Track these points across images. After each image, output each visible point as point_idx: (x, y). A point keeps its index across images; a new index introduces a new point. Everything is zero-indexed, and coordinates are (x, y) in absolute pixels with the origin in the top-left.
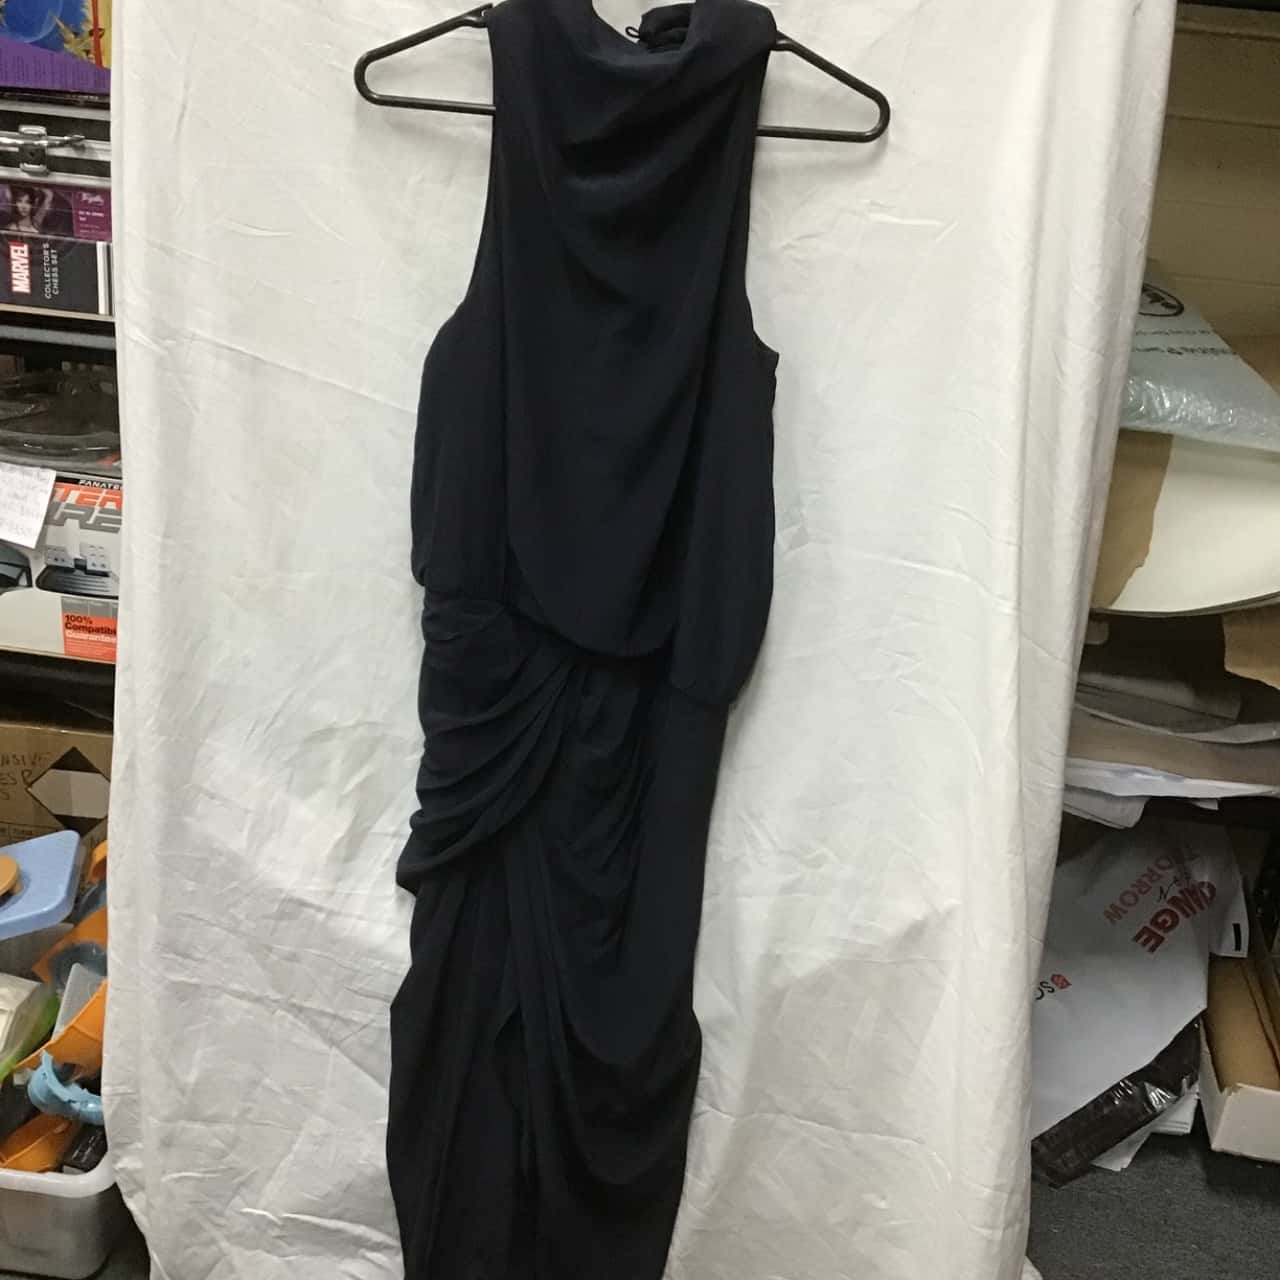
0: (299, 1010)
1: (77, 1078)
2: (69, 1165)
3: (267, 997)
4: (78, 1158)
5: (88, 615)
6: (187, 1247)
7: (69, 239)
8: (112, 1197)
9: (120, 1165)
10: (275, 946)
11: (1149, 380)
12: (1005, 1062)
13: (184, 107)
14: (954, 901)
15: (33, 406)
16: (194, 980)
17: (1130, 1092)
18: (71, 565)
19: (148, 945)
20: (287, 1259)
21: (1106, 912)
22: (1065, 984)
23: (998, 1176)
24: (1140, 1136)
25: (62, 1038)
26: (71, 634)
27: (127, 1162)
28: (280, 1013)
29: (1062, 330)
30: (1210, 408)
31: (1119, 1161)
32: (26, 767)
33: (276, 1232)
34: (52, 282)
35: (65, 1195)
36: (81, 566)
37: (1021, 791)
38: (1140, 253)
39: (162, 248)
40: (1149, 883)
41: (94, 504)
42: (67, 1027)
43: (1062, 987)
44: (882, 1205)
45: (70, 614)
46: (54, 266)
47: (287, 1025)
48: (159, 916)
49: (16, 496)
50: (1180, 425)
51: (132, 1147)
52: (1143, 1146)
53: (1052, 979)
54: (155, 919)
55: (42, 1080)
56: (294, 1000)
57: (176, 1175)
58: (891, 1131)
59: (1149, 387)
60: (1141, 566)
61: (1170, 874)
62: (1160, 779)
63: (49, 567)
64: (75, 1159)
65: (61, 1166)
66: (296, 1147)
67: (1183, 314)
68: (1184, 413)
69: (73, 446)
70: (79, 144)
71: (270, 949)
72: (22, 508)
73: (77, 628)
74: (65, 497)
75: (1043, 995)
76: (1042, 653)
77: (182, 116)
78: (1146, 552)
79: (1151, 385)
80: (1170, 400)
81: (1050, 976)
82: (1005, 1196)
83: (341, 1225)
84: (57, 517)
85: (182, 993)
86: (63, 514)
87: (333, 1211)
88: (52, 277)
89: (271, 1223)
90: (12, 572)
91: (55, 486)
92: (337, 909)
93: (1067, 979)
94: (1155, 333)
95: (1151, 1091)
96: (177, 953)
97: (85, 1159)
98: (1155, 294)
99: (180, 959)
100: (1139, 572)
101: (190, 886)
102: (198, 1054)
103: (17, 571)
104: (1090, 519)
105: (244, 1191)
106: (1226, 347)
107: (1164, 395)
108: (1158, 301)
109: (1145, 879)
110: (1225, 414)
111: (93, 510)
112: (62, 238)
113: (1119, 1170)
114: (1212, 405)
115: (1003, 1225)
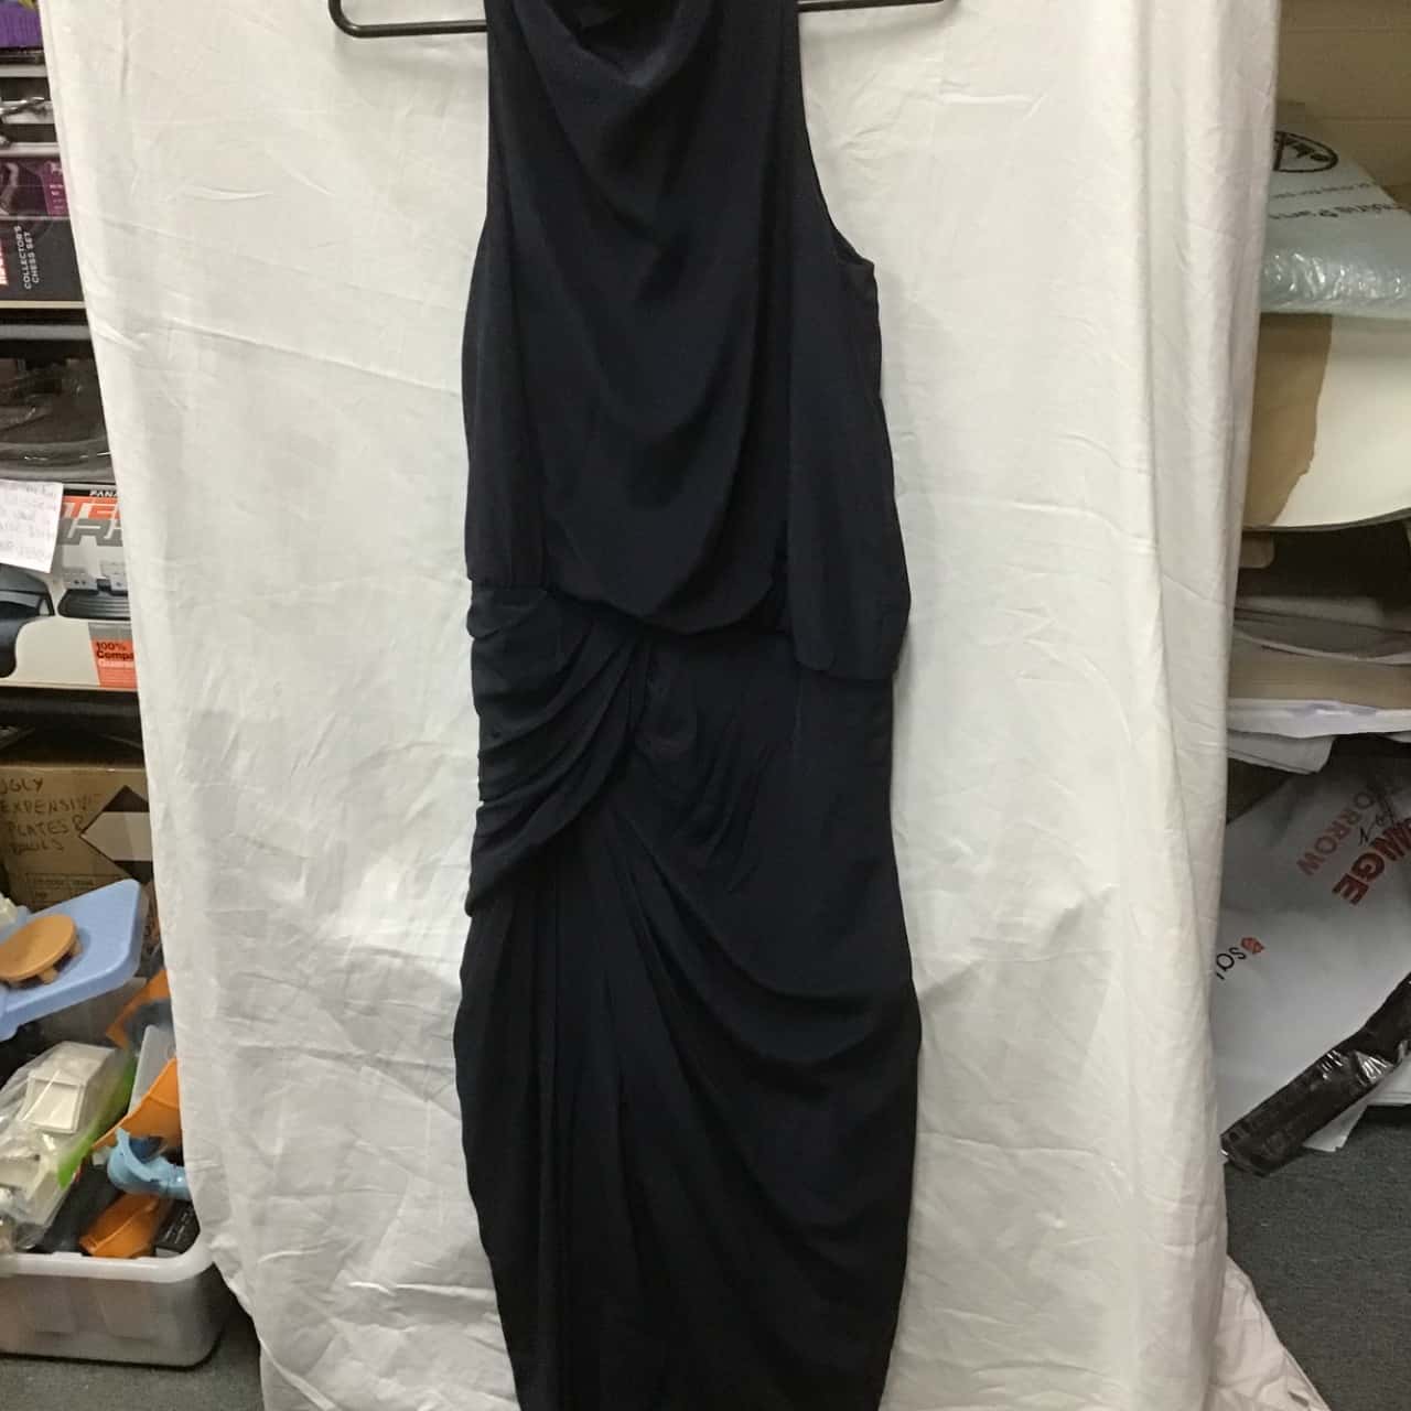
0: (386, 1065)
1: (162, 1150)
2: (161, 1247)
3: (349, 1054)
4: (172, 1238)
5: (120, 641)
6: (295, 1329)
7: (42, 218)
8: (212, 1279)
9: (215, 1244)
10: (351, 1001)
11: (1299, 253)
12: (1181, 1062)
13: (126, 60)
14: (1110, 885)
15: (34, 410)
16: (267, 1044)
17: (1340, 1064)
18: (94, 587)
19: (211, 1011)
20: (407, 1330)
21: (1301, 863)
22: (1255, 947)
23: (1184, 1187)
24: (1356, 1111)
25: (140, 1110)
26: (104, 662)
27: (222, 1241)
28: (366, 1069)
29: (1182, 212)
30: (1373, 279)
31: (1333, 1141)
32: (77, 813)
33: (391, 1304)
34: (30, 270)
35: (161, 1281)
36: (104, 587)
37: (1175, 755)
38: (1268, 107)
39: (124, 227)
40: (1347, 825)
41: (110, 516)
42: (144, 1097)
43: (1255, 952)
44: (1059, 1224)
45: (100, 641)
46: (30, 251)
47: (376, 1083)
48: (219, 977)
49: (23, 516)
50: (1340, 302)
51: (224, 1224)
52: (1360, 1121)
53: (1243, 945)
54: (213, 981)
55: (121, 1161)
56: (379, 1055)
57: (275, 1255)
58: (1060, 1143)
59: (1298, 261)
60: (1305, 472)
61: (1371, 813)
62: (1347, 714)
63: (69, 591)
64: (169, 1240)
65: (154, 1248)
66: (401, 1212)
67: (1338, 166)
68: (1342, 288)
69: (79, 453)
70: (38, 107)
71: (347, 1005)
72: (31, 528)
73: (108, 656)
74: (76, 511)
75: (1233, 963)
76: (1190, 595)
77: (125, 71)
78: (1310, 455)
79: (1301, 259)
80: (1325, 274)
81: (1239, 942)
82: (1195, 1208)
83: (461, 1291)
84: (70, 535)
85: (253, 1059)
86: (77, 531)
87: (450, 1278)
88: (30, 263)
89: (383, 1295)
90: (31, 601)
91: (63, 501)
92: (415, 953)
93: (1260, 941)
94: (1304, 193)
95: (1363, 1061)
96: (245, 1016)
97: (178, 1238)
98: (1302, 145)
99: (248, 1022)
100: (1303, 478)
101: (249, 942)
102: (281, 1124)
103: (37, 598)
104: (1233, 430)
105: (350, 1263)
106: (1389, 201)
107: (1318, 268)
108: (1306, 153)
109: (1342, 822)
110: (1391, 284)
111: (109, 523)
112: (33, 218)
113: (1333, 1150)
114: (1375, 275)
115: (1194, 1240)
